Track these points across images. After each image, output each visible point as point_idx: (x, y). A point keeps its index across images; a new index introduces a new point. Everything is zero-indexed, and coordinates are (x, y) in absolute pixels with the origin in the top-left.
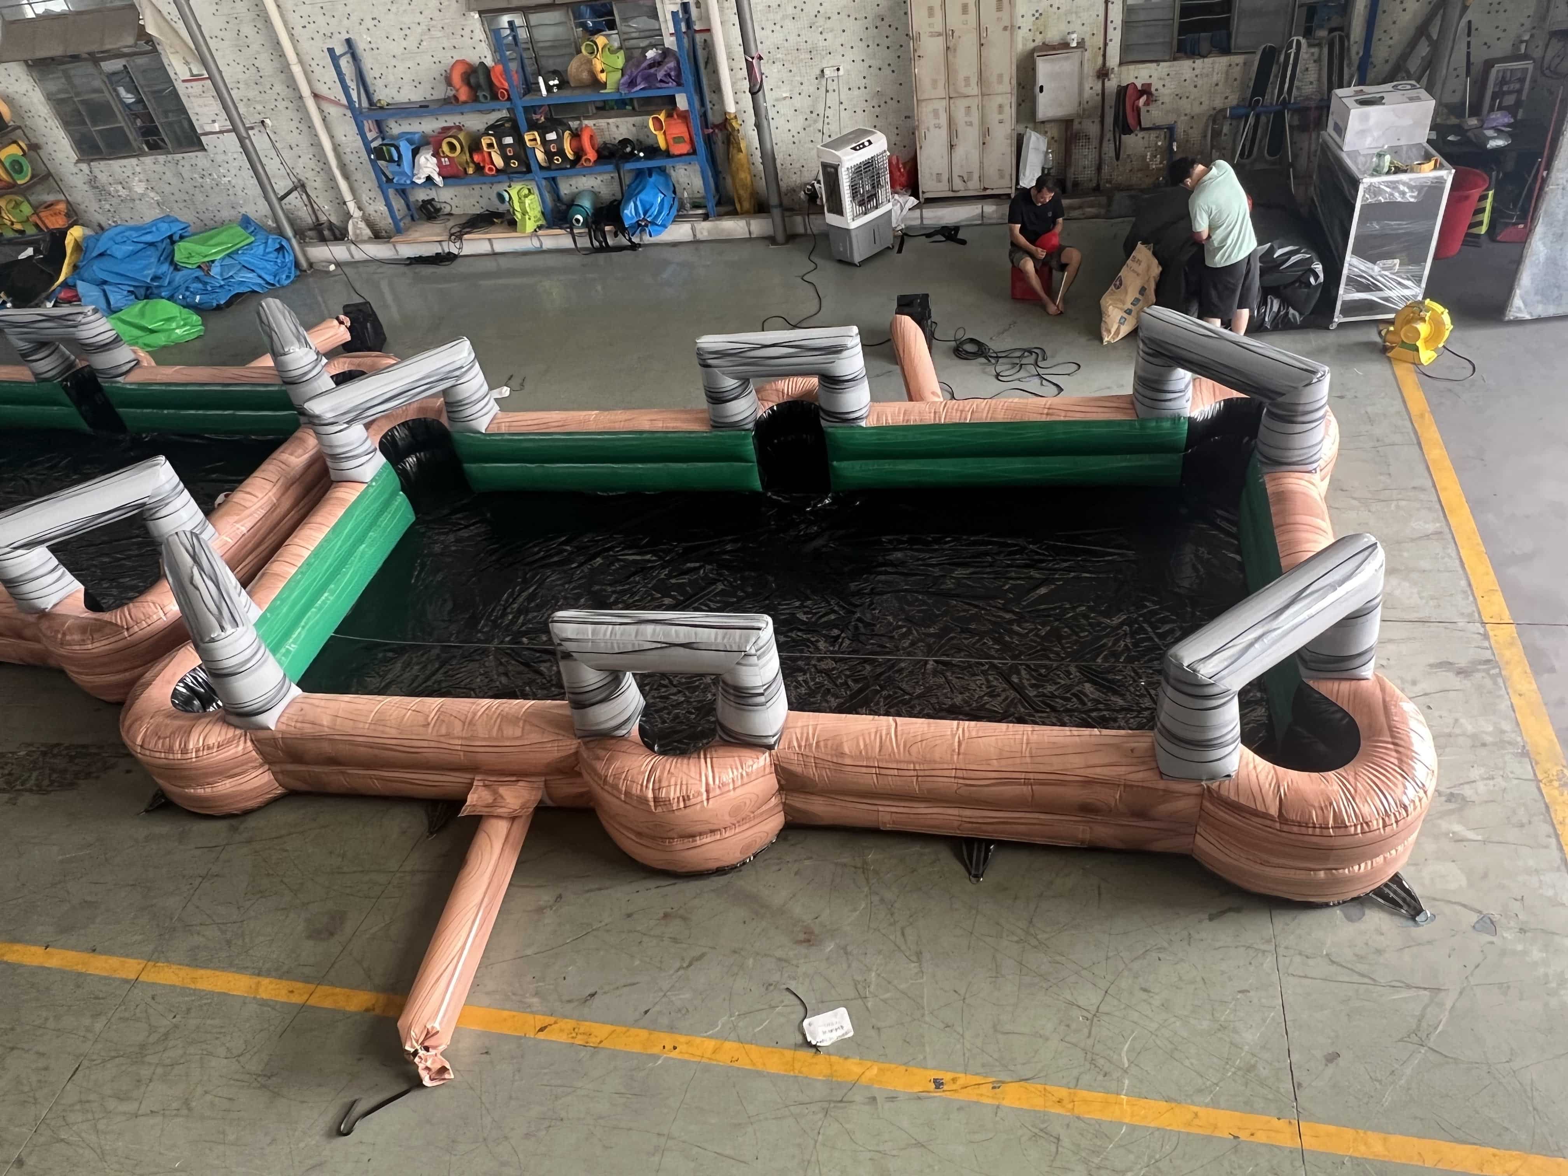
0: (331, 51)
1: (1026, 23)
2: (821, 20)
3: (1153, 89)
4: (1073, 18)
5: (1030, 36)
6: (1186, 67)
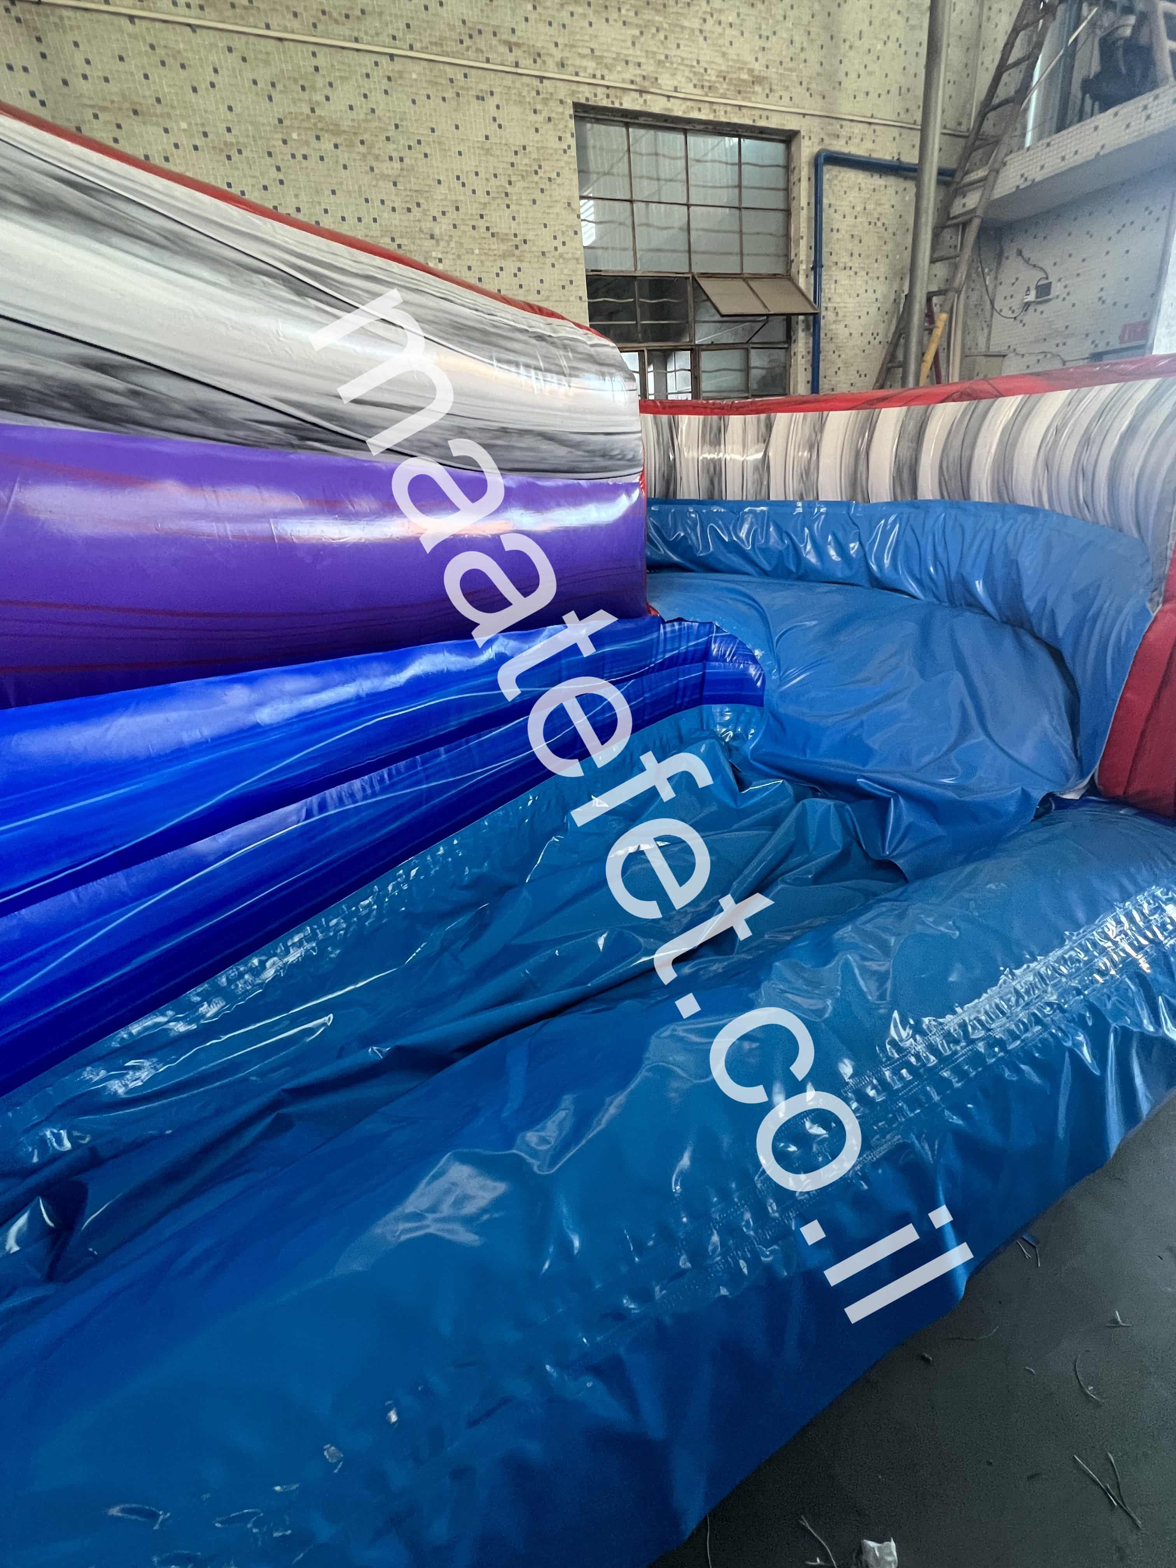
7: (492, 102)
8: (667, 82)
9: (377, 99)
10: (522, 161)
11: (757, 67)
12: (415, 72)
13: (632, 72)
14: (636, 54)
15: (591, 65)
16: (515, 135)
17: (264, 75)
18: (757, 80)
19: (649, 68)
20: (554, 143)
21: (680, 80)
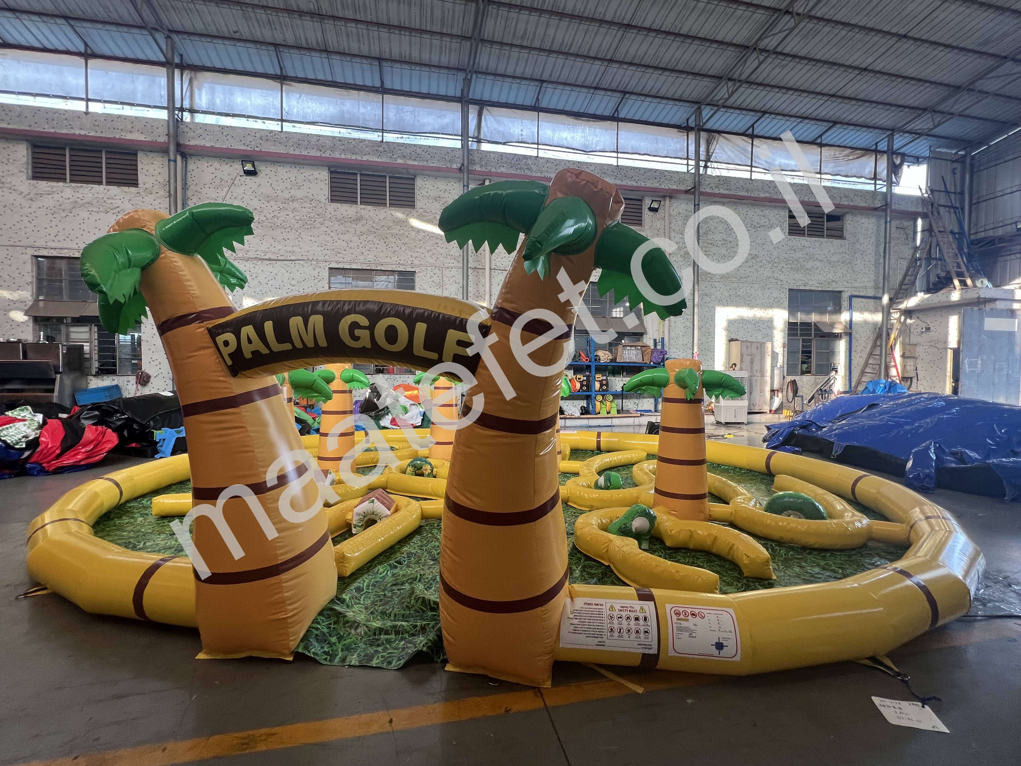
6: (804, 378)
8: (811, 283)
9: (748, 291)
10: (776, 300)
11: (834, 279)
12: (756, 285)
13: (803, 282)
14: (804, 279)
15: (793, 282)
16: (775, 295)
18: (833, 281)
19: (806, 281)
20: (783, 296)
21: (814, 283)
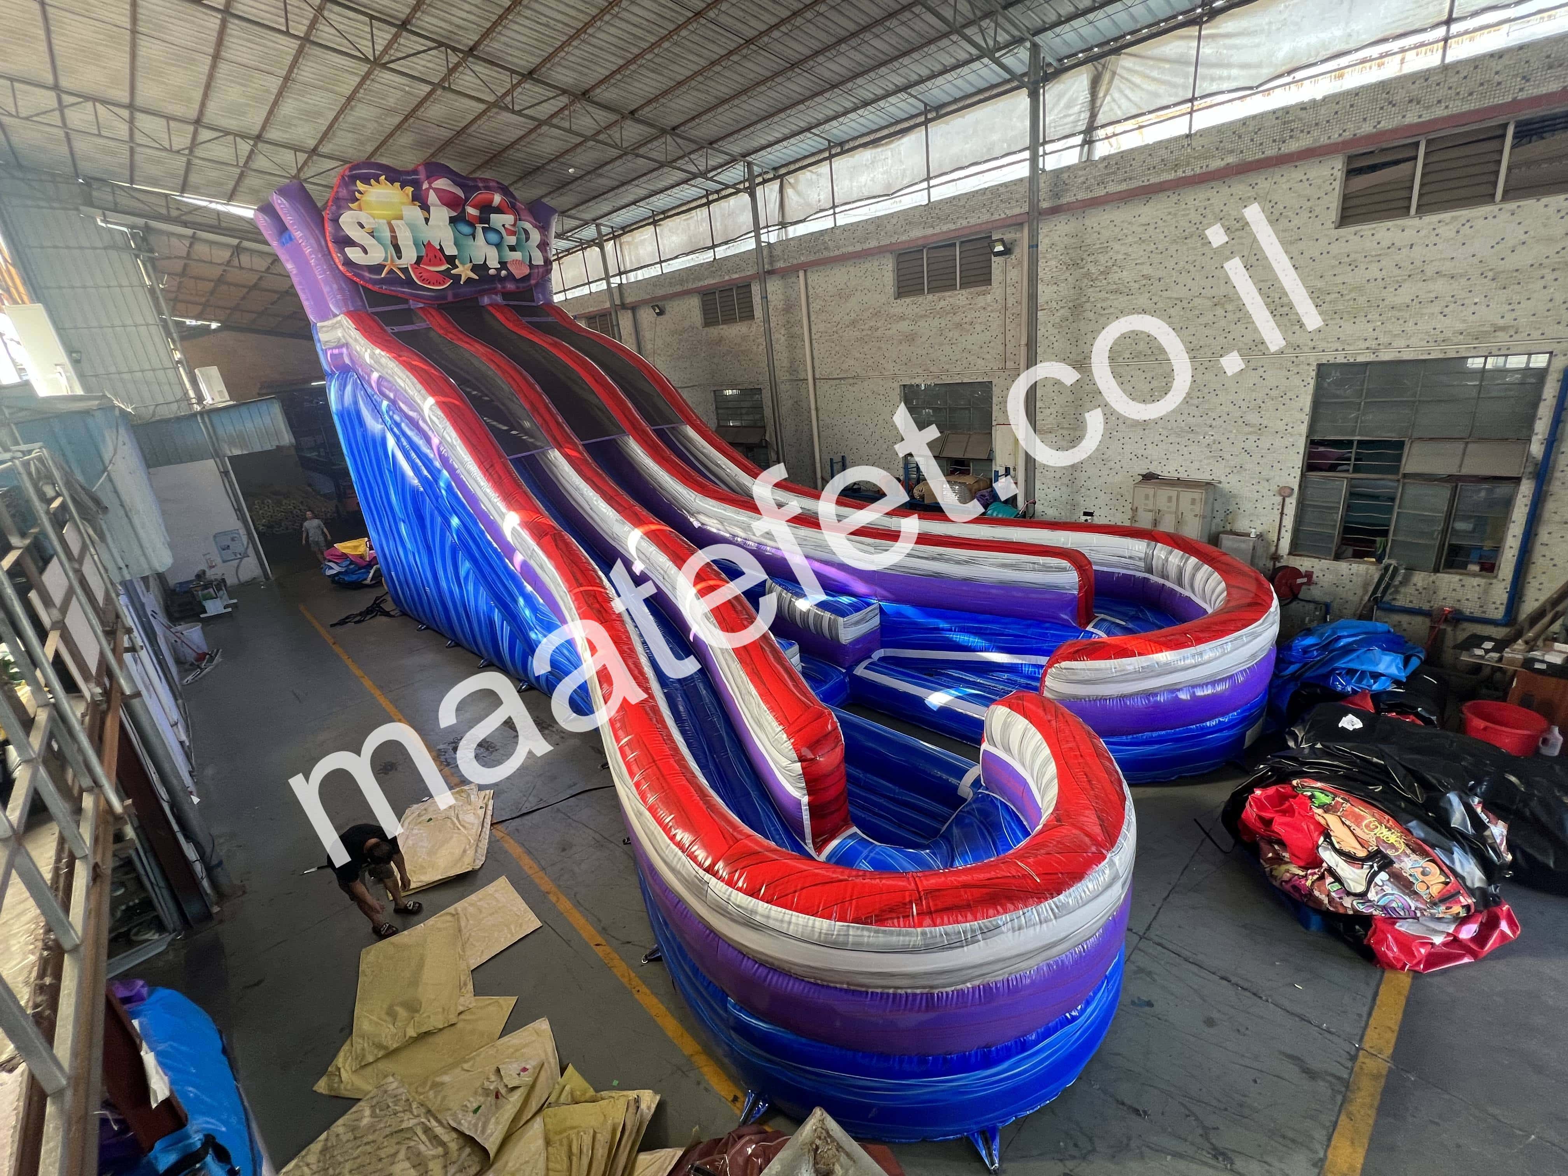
0: (831, 460)
1: (1220, 516)
2: (1083, 490)
3: (1314, 576)
4: (1254, 518)
5: (1222, 524)
6: (1343, 567)
7: (1260, 371)
10: (1274, 393)
11: (1503, 321)
14: (1375, 334)
15: (1331, 346)
16: (1273, 382)
17: (1149, 375)
20: (1296, 383)
